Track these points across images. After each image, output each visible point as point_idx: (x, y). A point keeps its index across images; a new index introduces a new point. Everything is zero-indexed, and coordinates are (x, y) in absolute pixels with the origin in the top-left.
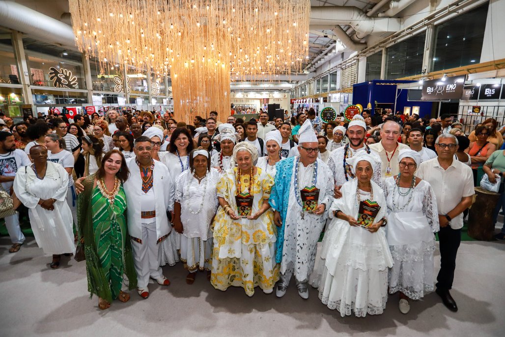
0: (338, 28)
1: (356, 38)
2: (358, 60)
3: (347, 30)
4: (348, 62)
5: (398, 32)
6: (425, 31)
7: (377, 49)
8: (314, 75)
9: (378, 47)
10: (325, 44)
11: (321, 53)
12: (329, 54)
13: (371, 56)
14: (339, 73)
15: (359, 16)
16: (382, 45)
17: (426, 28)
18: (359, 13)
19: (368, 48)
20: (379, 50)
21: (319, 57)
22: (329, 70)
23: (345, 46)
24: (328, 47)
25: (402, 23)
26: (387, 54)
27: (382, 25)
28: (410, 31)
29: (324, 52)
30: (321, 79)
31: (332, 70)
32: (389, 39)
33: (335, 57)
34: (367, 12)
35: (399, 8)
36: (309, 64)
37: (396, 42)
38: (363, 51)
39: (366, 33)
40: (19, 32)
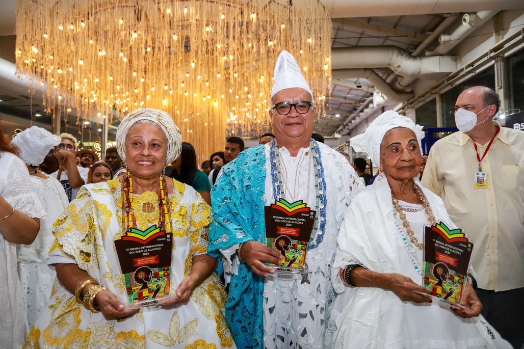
0: (373, 76)
1: (398, 86)
3: (387, 78)
5: (455, 71)
6: (492, 67)
7: (429, 97)
9: (429, 94)
10: (359, 98)
11: (355, 110)
12: (366, 110)
13: (421, 107)
15: (400, 57)
16: (435, 91)
17: (493, 62)
18: (400, 52)
19: (416, 97)
20: (431, 98)
21: (353, 115)
23: (385, 97)
24: (363, 102)
25: (458, 61)
26: (442, 102)
27: (431, 65)
28: (471, 68)
29: (359, 109)
32: (443, 82)
33: (374, 113)
35: (452, 42)
36: (341, 125)
37: (453, 85)
38: (409, 102)
39: (412, 75)
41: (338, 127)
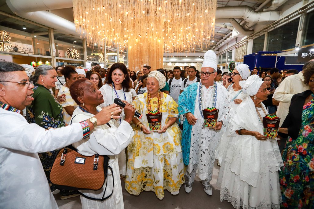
0: (234, 21)
1: (246, 27)
2: (247, 42)
3: (240, 22)
4: (240, 43)
5: (277, 20)
6: (299, 18)
8: (217, 52)
9: (262, 32)
10: (225, 32)
11: (222, 38)
12: (228, 39)
13: (256, 38)
14: (234, 52)
15: (249, 12)
16: (265, 30)
17: (300, 15)
18: (249, 10)
19: (255, 33)
20: (263, 34)
21: (221, 41)
22: (227, 49)
23: (239, 33)
24: (227, 34)
25: (280, 14)
26: (268, 36)
27: (266, 17)
28: (287, 19)
29: (224, 38)
30: (221, 56)
31: (229, 49)
32: (271, 26)
33: (232, 41)
34: (255, 9)
35: (279, 3)
36: (214, 46)
37: (276, 28)
38: (251, 35)
39: (254, 22)
40: (52, 28)
41: (212, 47)
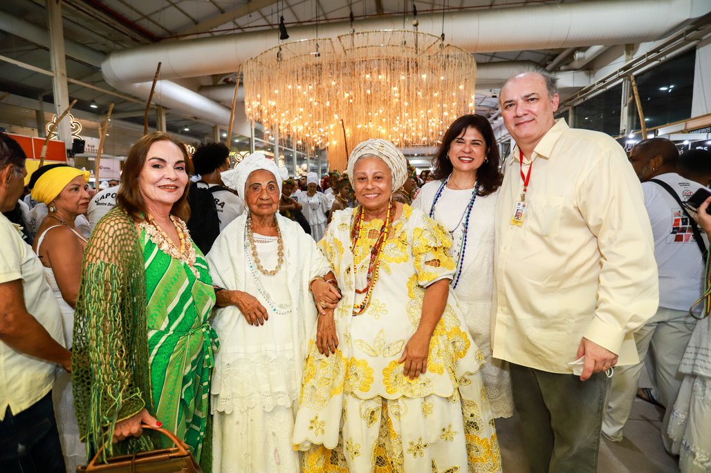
5: (587, 86)
6: (621, 84)
7: (562, 108)
16: (568, 103)
17: (622, 80)
20: (565, 110)
25: (592, 76)
26: (575, 114)
27: (567, 80)
28: (602, 84)
32: (577, 96)
34: (546, 65)
35: (586, 58)
37: (586, 99)
40: (163, 107)
